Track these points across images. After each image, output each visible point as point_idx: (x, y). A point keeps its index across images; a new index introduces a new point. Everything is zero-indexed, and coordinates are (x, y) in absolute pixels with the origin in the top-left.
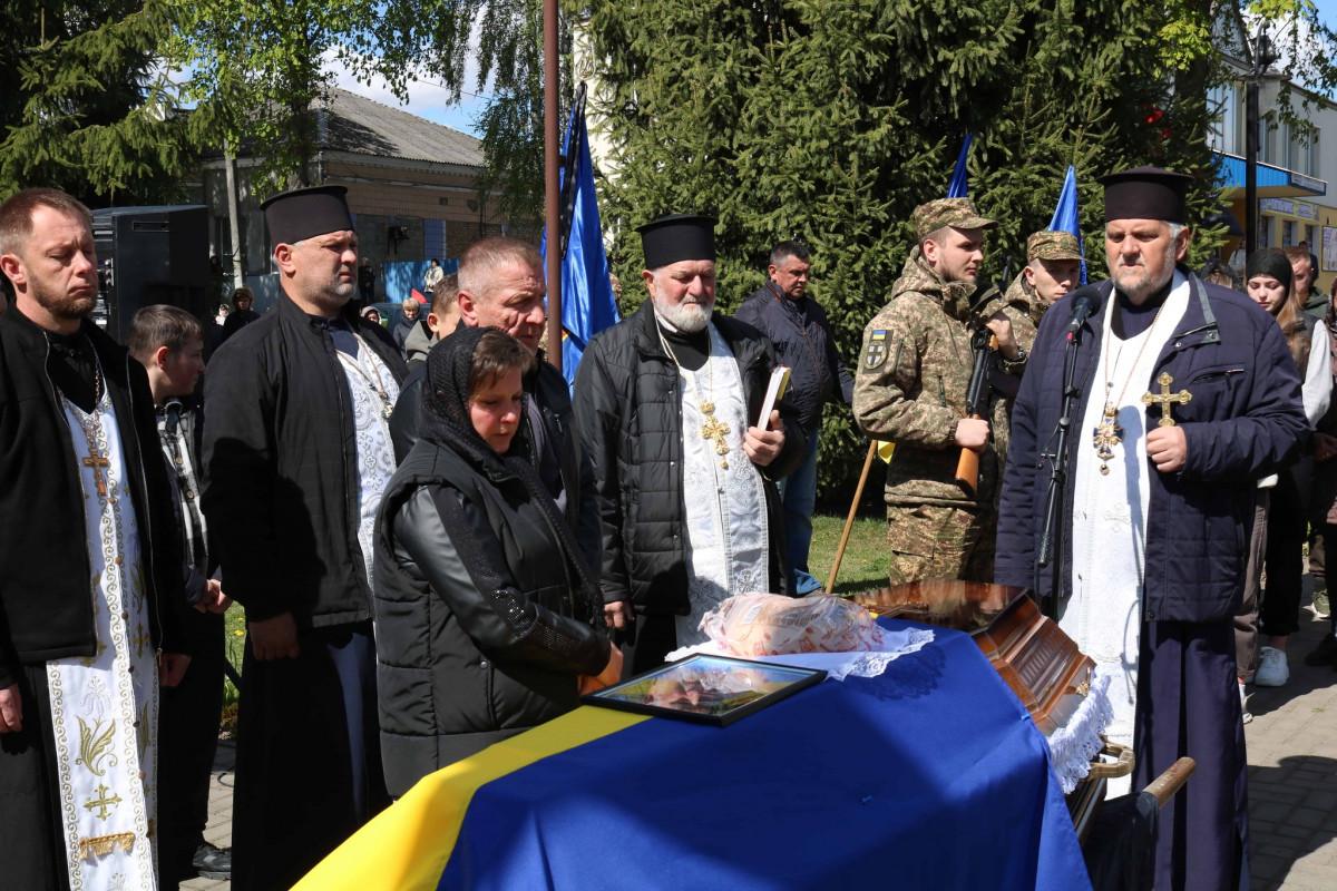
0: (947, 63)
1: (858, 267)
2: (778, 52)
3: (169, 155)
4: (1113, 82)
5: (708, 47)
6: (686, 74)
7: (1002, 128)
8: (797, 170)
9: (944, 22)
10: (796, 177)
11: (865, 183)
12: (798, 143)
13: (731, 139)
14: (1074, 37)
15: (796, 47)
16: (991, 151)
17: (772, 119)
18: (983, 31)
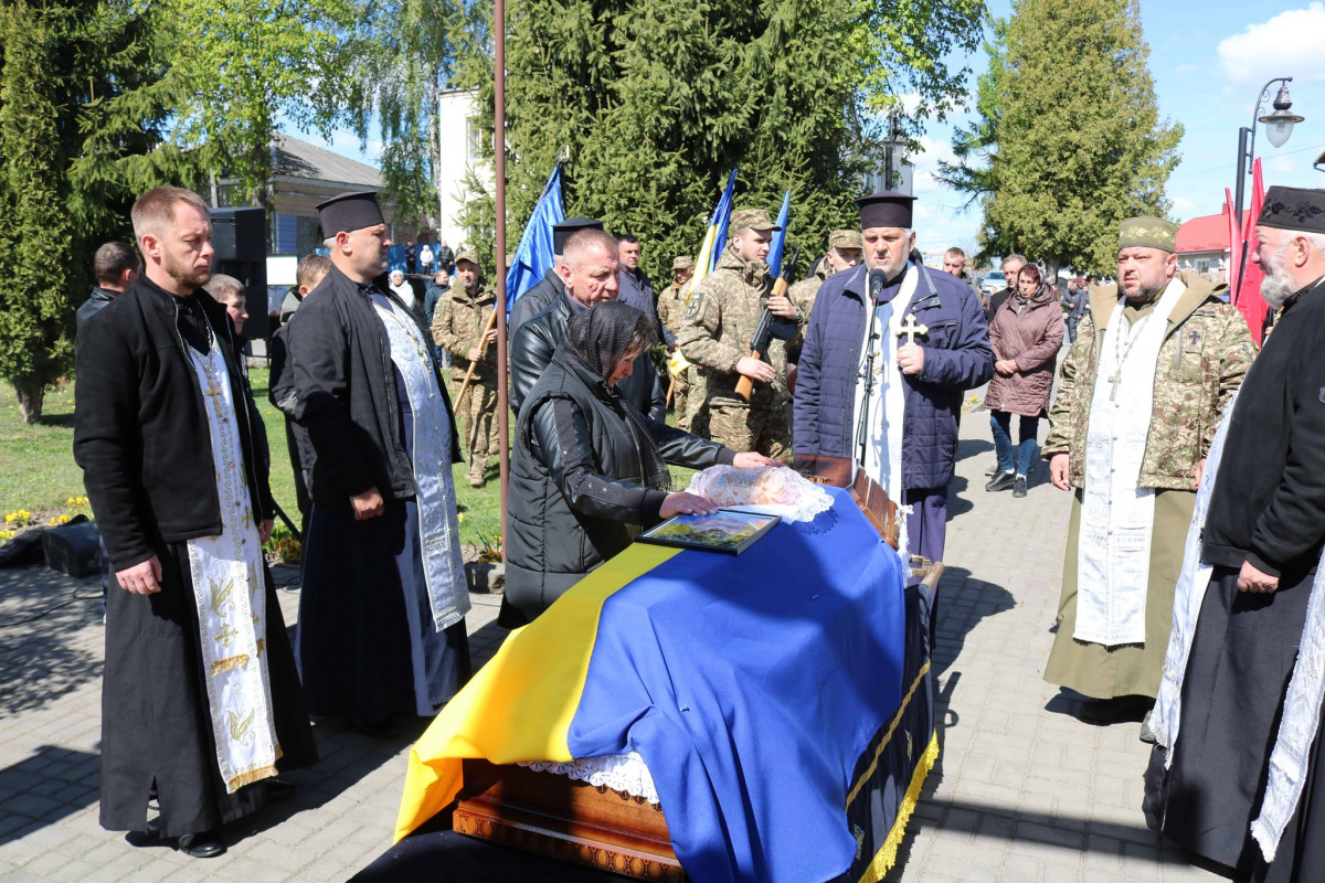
0: (710, 127)
1: (655, 254)
2: (604, 116)
3: (188, 175)
4: (808, 141)
5: (558, 111)
6: (543, 129)
7: (744, 168)
8: (617, 191)
9: (710, 100)
10: (616, 196)
11: (659, 201)
12: (618, 174)
13: (572, 170)
14: (786, 113)
15: (616, 113)
16: (737, 182)
17: (601, 159)
18: (734, 107)
